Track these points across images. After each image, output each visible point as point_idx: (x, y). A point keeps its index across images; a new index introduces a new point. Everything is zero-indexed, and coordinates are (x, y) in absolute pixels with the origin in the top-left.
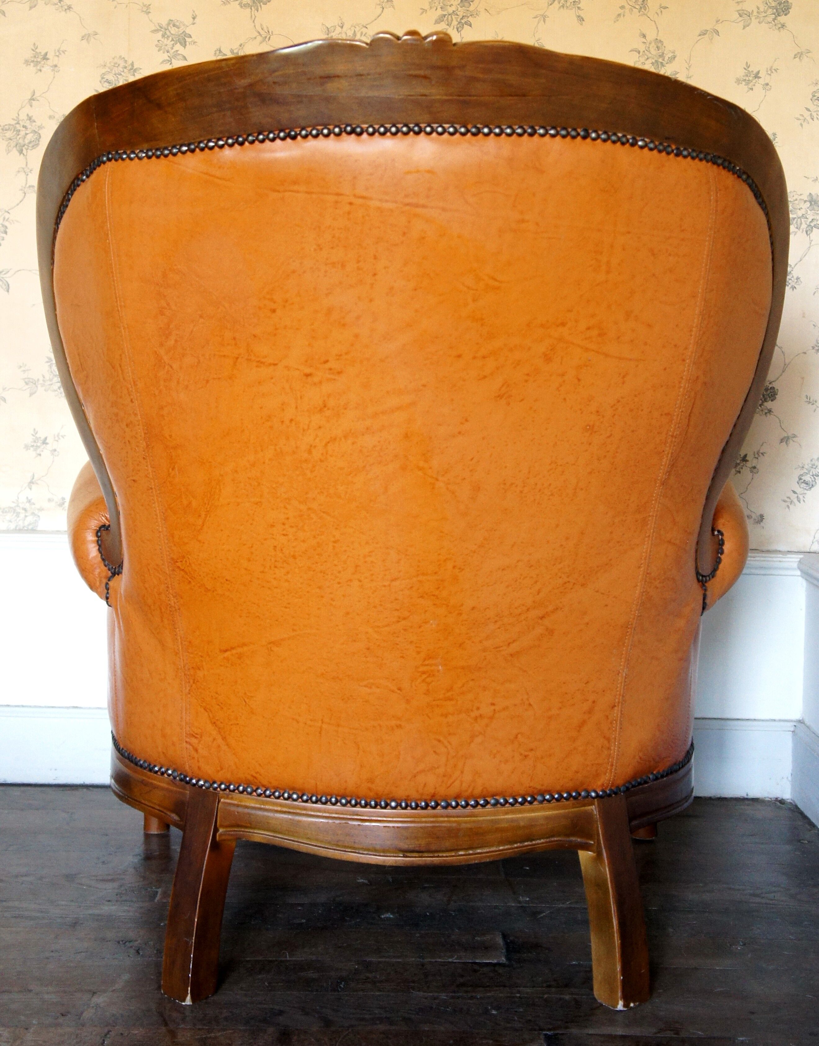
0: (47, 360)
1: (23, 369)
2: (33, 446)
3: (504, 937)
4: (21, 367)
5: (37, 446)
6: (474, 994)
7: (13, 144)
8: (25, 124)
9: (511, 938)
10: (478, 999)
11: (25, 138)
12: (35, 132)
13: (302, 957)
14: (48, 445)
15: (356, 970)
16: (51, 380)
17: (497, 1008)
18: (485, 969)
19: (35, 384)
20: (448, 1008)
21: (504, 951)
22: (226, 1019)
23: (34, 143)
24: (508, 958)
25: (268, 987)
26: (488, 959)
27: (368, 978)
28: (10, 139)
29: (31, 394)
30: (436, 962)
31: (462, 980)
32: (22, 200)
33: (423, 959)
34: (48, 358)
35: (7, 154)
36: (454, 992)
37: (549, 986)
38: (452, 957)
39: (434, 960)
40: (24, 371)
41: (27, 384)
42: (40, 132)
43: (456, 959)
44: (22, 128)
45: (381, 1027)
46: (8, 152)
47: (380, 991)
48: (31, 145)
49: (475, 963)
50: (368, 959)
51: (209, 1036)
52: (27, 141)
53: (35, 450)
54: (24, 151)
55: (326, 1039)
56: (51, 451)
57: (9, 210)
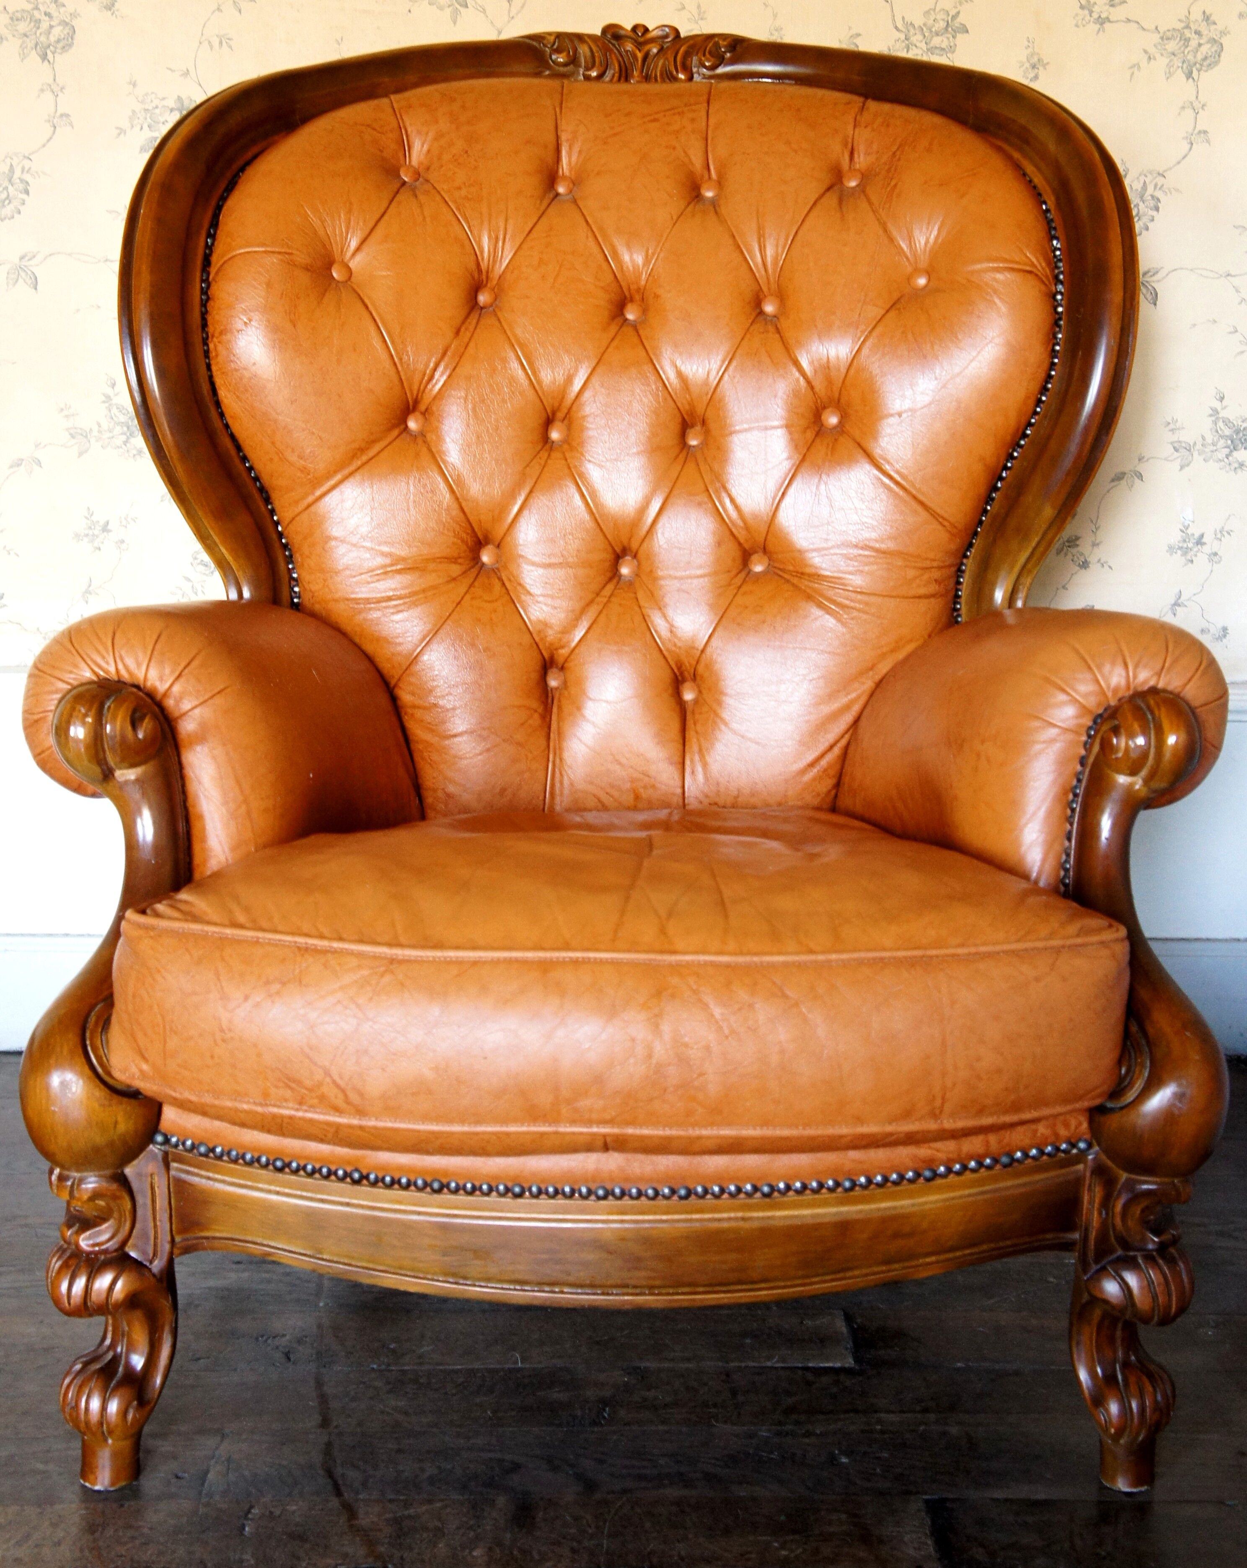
0: (103, 398)
1: (65, 413)
2: (87, 535)
3: (849, 1319)
4: (62, 410)
5: (93, 535)
6: (810, 1427)
7: (30, 43)
8: (48, 10)
9: (859, 1320)
10: (817, 1435)
11: (49, 33)
12: (65, 23)
13: (540, 1362)
14: (110, 534)
15: (626, 1384)
16: (110, 431)
17: (849, 1453)
18: (826, 1380)
19: (86, 437)
20: (772, 1453)
21: (850, 1345)
22: (432, 1480)
23: (65, 42)
24: (857, 1360)
25: (490, 1419)
26: (828, 1361)
27: (645, 1399)
28: (26, 35)
29: (80, 454)
30: (746, 1367)
31: (790, 1401)
32: (51, 138)
33: (727, 1362)
34: (104, 395)
35: (22, 61)
36: (780, 1423)
37: (926, 1410)
38: (769, 1358)
39: (743, 1365)
40: (67, 416)
41: (73, 437)
42: (74, 23)
43: (778, 1362)
44: (43, 17)
45: (673, 1492)
46: (23, 57)
47: (663, 1423)
48: (60, 45)
49: (807, 1369)
50: (643, 1365)
51: (406, 1513)
52: (52, 39)
53: (92, 541)
54: (50, 56)
55: (589, 1517)
56: (116, 543)
57: (30, 154)
